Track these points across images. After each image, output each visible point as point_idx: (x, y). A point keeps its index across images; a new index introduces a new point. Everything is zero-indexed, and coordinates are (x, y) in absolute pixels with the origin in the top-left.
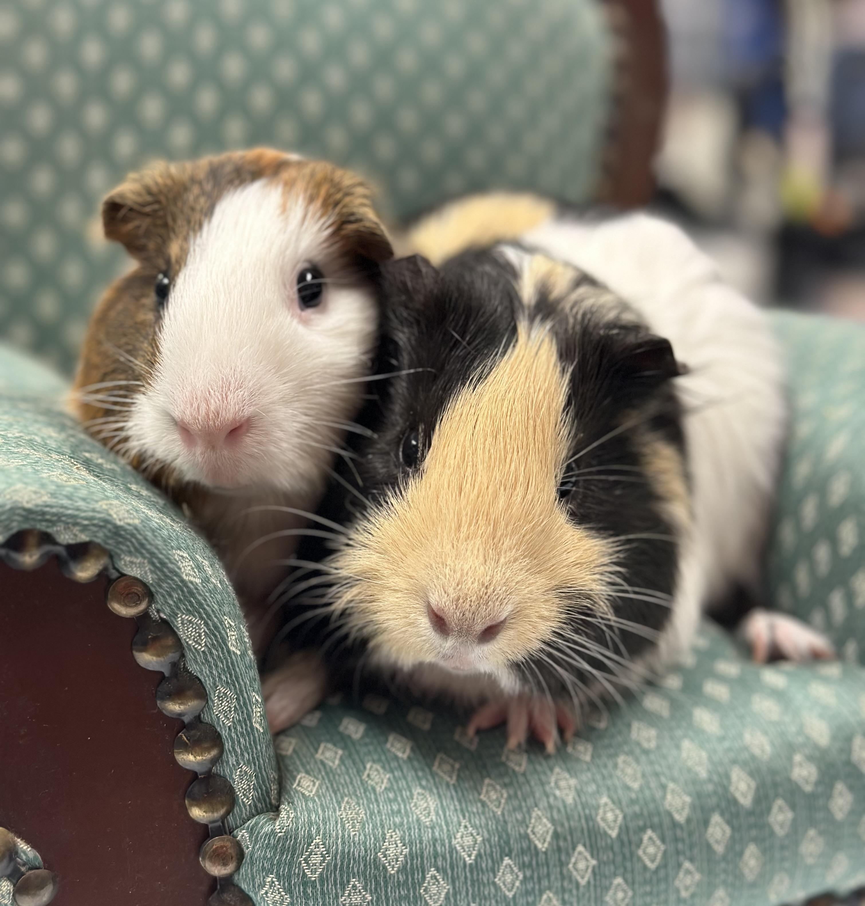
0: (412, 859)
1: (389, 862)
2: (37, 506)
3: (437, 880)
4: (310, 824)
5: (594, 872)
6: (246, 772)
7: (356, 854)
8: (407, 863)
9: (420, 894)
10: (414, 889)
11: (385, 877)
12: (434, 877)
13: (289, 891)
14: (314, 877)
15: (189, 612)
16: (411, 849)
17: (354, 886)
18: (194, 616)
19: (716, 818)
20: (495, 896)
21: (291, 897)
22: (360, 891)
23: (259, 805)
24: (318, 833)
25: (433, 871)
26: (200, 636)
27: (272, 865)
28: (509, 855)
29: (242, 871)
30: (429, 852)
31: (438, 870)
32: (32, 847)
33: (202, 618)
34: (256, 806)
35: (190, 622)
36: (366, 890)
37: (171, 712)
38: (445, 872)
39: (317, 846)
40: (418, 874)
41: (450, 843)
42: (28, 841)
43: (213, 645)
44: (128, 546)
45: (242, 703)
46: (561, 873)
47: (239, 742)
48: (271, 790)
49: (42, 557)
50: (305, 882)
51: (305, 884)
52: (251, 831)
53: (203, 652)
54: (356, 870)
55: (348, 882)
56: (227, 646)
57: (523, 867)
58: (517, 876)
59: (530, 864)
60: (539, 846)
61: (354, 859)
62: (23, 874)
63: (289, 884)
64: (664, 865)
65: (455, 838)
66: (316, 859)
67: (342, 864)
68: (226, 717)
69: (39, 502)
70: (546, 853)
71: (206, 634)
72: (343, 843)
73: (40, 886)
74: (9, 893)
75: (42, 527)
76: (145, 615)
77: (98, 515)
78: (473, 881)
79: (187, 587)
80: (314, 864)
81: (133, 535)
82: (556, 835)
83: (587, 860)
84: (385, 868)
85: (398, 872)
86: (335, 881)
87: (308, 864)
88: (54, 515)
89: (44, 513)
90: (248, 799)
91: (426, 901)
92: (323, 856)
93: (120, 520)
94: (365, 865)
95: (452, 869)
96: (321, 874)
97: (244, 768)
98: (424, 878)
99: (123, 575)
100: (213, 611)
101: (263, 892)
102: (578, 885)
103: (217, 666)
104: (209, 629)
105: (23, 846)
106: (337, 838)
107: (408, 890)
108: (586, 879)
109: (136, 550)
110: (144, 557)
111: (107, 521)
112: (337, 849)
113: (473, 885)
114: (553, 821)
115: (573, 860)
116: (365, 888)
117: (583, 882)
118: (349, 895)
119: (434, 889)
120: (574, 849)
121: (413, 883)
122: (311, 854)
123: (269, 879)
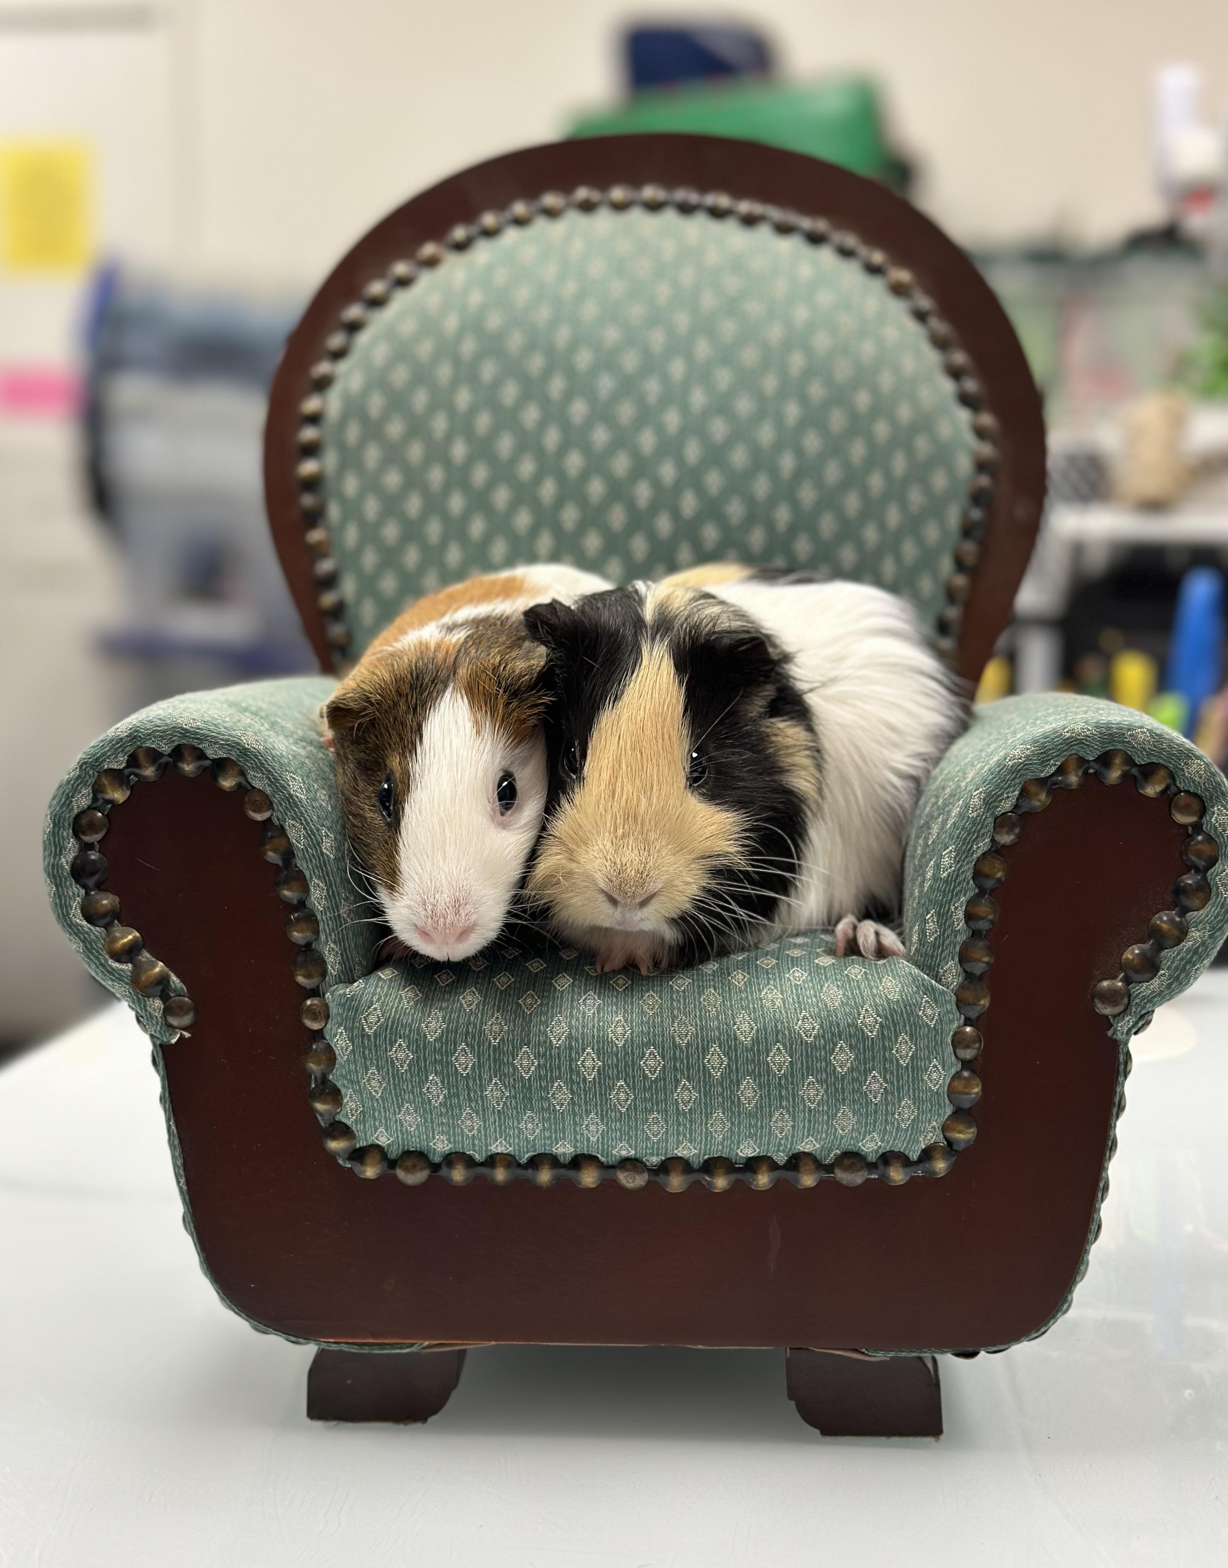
0: (448, 1032)
1: (429, 1032)
2: (192, 727)
3: (466, 1053)
4: (374, 994)
5: (599, 1071)
6: (333, 949)
7: (405, 1021)
8: (443, 1035)
9: (451, 1061)
10: (447, 1056)
11: (424, 1043)
12: (463, 1050)
13: (352, 1040)
14: (371, 1032)
15: (294, 819)
16: (448, 1026)
17: (400, 1045)
18: (297, 822)
19: (715, 1048)
20: (514, 1075)
21: (353, 1045)
22: (404, 1049)
23: (342, 977)
24: (379, 999)
25: (463, 1045)
26: (300, 837)
27: (343, 1020)
28: (528, 1044)
29: (328, 1026)
30: (463, 1030)
31: (467, 1045)
32: (181, 981)
33: (302, 824)
34: (340, 977)
35: (294, 825)
36: (409, 1050)
37: (285, 896)
38: (473, 1047)
39: (375, 1009)
40: (451, 1045)
41: (481, 1027)
42: (178, 976)
43: (309, 845)
44: (251, 763)
45: (331, 894)
46: (571, 1067)
47: (328, 924)
48: (355, 969)
49: (199, 768)
50: (364, 1035)
51: (363, 1036)
52: (332, 995)
53: (302, 849)
54: (402, 1032)
55: (396, 1041)
56: (320, 847)
57: (538, 1056)
58: (533, 1063)
59: (545, 1055)
60: (554, 1042)
61: (402, 1025)
62: (171, 997)
63: (352, 1035)
64: (662, 1078)
65: (486, 1025)
66: (372, 1019)
67: (392, 1026)
68: (319, 903)
69: (194, 725)
70: (559, 1048)
71: (304, 836)
72: (396, 1011)
73: (186, 1013)
74: (160, 1009)
75: (195, 743)
76: (269, 819)
77: (232, 739)
78: (494, 1058)
79: (293, 799)
80: (371, 1023)
81: (256, 756)
82: (570, 1037)
83: (593, 1060)
84: (425, 1036)
85: (435, 1040)
86: (386, 1037)
87: (367, 1022)
88: (203, 735)
89: (196, 733)
90: (334, 970)
91: (456, 1068)
92: (378, 1017)
93: (248, 744)
94: (410, 1031)
95: (479, 1047)
96: (376, 1030)
97: (332, 945)
98: (455, 1050)
99: (254, 788)
100: (311, 820)
101: (336, 1040)
102: (585, 1079)
103: (311, 861)
104: (307, 833)
105: (174, 978)
106: (392, 1008)
107: (442, 1056)
108: (593, 1076)
109: (258, 767)
110: (263, 774)
111: (238, 744)
112: (390, 1015)
113: (495, 1062)
114: (570, 1027)
115: (582, 1059)
116: (408, 1047)
117: (590, 1078)
118: (396, 1051)
119: (462, 1059)
120: (584, 1050)
121: (446, 1051)
122: (369, 1014)
123: (340, 1031)
